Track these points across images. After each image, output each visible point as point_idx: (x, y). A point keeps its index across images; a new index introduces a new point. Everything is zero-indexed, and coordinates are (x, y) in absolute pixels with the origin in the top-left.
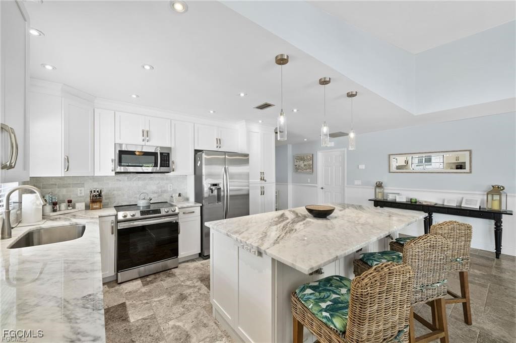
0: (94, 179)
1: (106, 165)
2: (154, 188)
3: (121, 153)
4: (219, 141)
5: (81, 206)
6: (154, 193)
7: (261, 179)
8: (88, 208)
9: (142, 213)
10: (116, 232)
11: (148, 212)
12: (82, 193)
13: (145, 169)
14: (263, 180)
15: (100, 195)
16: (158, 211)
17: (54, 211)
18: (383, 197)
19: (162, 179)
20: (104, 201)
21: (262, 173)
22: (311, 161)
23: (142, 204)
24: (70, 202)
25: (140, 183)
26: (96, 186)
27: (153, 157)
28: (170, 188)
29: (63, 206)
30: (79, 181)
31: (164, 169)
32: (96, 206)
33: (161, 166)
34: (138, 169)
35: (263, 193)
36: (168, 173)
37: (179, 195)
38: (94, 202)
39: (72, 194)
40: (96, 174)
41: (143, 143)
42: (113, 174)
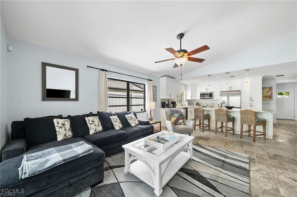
1: (198, 97)
2: (211, 103)
3: (201, 94)
5: (195, 105)
6: (211, 104)
7: (250, 100)
13: (206, 98)
14: (252, 100)
21: (251, 98)
27: (208, 95)
29: (192, 105)
30: (194, 100)
31: (211, 98)
33: (210, 97)
34: (204, 98)
35: (251, 106)
36: (212, 98)
37: (218, 105)
38: (197, 104)
39: (193, 103)
40: (197, 99)
41: (205, 92)
42: (200, 99)
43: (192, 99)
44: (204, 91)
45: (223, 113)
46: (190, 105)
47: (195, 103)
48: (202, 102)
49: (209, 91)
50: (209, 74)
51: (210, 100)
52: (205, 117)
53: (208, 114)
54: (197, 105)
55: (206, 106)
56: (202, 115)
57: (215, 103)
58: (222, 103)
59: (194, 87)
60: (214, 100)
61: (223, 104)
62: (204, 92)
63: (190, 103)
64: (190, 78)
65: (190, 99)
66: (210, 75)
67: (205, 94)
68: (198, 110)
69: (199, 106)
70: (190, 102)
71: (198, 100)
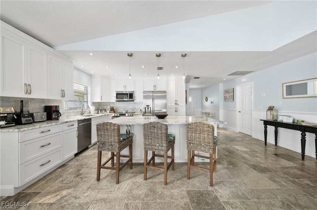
2: (131, 107)
3: (117, 94)
4: (155, 86)
5: (108, 111)
6: (131, 109)
7: (175, 104)
13: (125, 100)
14: (177, 104)
15: (113, 108)
18: (273, 118)
19: (134, 104)
21: (176, 101)
22: (233, 93)
24: (105, 110)
26: (112, 106)
27: (127, 95)
30: (106, 104)
31: (131, 99)
33: (130, 98)
34: (122, 100)
35: (176, 111)
36: (133, 101)
37: (140, 110)
38: (111, 110)
39: (105, 107)
40: (111, 101)
41: (124, 90)
42: (115, 101)
43: (103, 101)
46: (99, 111)
47: (109, 108)
48: (119, 107)
49: (128, 90)
51: (130, 103)
52: (123, 143)
53: (128, 131)
54: (112, 112)
55: (124, 112)
56: (117, 140)
57: (137, 107)
58: (145, 108)
60: (136, 103)
61: (147, 109)
62: (122, 91)
63: (100, 109)
65: (99, 101)
67: (123, 94)
68: (107, 129)
69: (114, 112)
70: (100, 107)
71: (113, 103)
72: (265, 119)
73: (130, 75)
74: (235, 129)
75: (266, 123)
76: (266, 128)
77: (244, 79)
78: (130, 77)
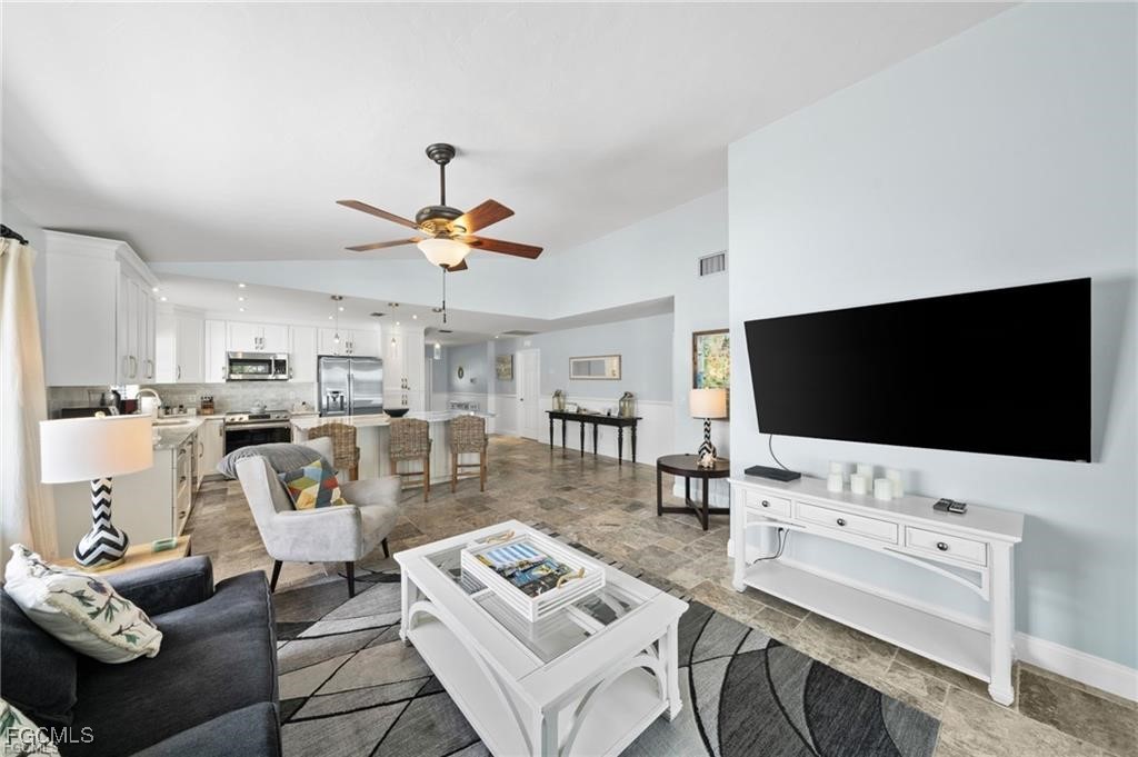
0: (206, 386)
1: (216, 373)
2: (273, 396)
3: (232, 361)
5: (192, 411)
6: (273, 400)
7: (403, 387)
8: (198, 413)
9: (250, 417)
10: (224, 434)
11: (257, 417)
12: (194, 399)
14: (407, 387)
15: (211, 401)
16: (268, 417)
17: (167, 413)
19: (283, 387)
20: (216, 408)
21: (404, 380)
22: (511, 364)
23: (255, 411)
24: (181, 406)
25: (256, 391)
26: (208, 393)
27: (266, 365)
28: (291, 395)
29: (175, 410)
30: (191, 388)
31: (280, 376)
32: (208, 411)
33: (276, 373)
35: (405, 403)
36: (285, 380)
37: (304, 403)
38: (204, 407)
39: (184, 399)
40: (207, 381)
41: (254, 351)
42: (224, 381)
43: (181, 381)
44: (245, 347)
45: (418, 432)
47: (197, 399)
48: (232, 397)
50: (339, 294)
58: (328, 397)
59: (194, 322)
60: (293, 385)
61: (331, 400)
62: (250, 350)
64: (242, 286)
65: (172, 380)
66: (341, 298)
69: (213, 413)
71: (213, 386)
72: (551, 410)
73: (337, 336)
74: (514, 432)
75: (553, 415)
76: (552, 422)
77: (527, 341)
78: (337, 341)
